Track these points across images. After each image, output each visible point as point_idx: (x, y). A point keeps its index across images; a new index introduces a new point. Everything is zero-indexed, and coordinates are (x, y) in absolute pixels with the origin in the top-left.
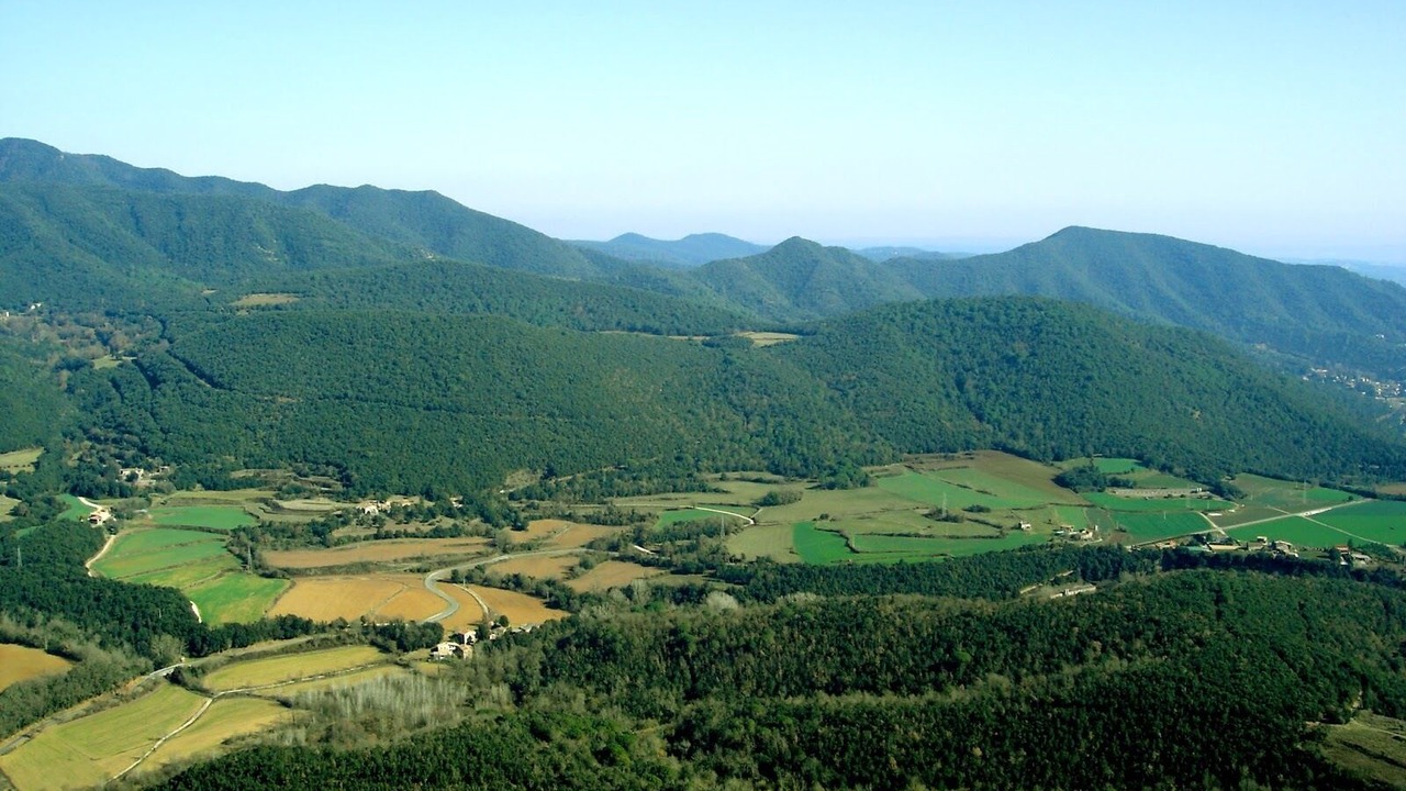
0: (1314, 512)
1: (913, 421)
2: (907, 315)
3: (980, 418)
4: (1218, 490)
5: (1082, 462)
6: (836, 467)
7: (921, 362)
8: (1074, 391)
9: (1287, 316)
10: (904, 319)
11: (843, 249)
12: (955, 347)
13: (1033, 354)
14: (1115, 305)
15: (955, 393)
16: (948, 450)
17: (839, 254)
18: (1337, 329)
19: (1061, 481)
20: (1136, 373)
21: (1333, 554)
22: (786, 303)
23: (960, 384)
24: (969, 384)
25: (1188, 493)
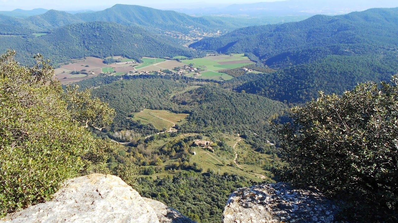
0: (157, 64)
1: (72, 52)
2: (72, 27)
3: (88, 50)
4: (138, 61)
5: (110, 57)
6: (52, 64)
7: (75, 38)
8: (109, 42)
9: (163, 22)
10: (71, 28)
11: (64, 12)
12: (83, 34)
13: (100, 34)
14: (127, 21)
15: (82, 44)
16: (80, 58)
17: (63, 13)
18: (173, 24)
19: (104, 62)
20: (122, 37)
21: (156, 73)
22: (50, 25)
23: (84, 42)
24: (86, 43)
25: (131, 62)
